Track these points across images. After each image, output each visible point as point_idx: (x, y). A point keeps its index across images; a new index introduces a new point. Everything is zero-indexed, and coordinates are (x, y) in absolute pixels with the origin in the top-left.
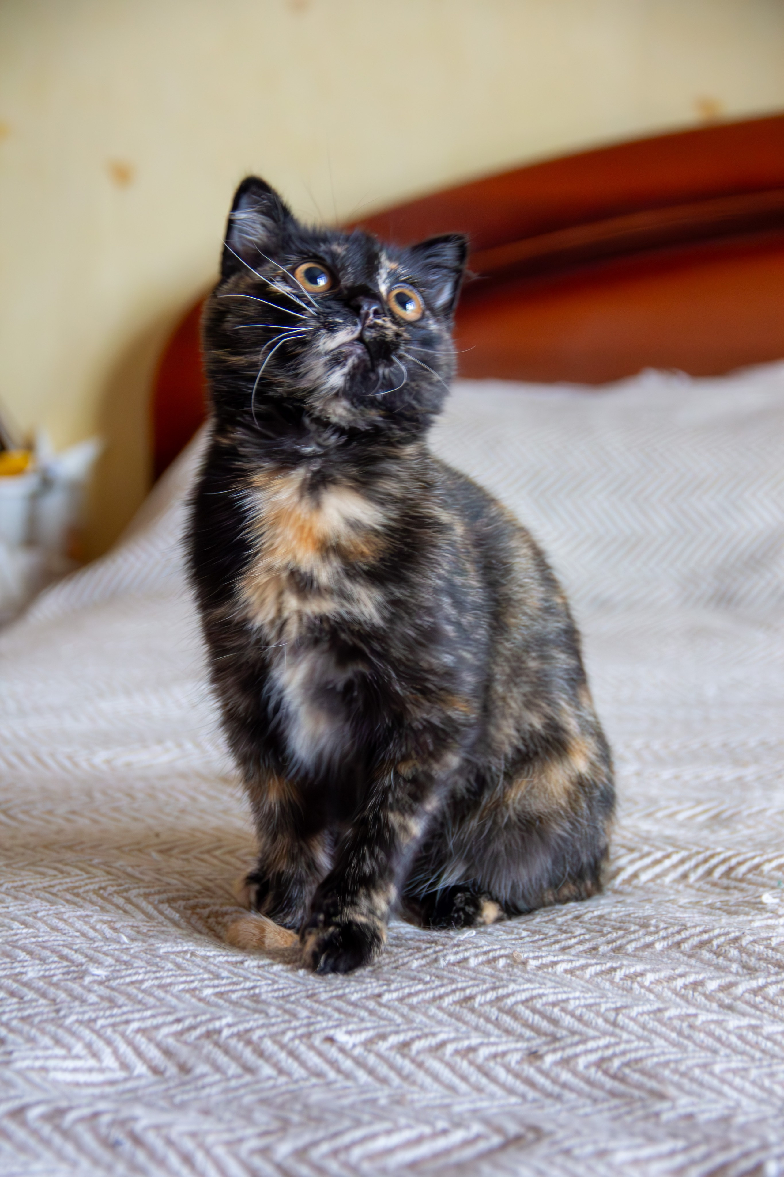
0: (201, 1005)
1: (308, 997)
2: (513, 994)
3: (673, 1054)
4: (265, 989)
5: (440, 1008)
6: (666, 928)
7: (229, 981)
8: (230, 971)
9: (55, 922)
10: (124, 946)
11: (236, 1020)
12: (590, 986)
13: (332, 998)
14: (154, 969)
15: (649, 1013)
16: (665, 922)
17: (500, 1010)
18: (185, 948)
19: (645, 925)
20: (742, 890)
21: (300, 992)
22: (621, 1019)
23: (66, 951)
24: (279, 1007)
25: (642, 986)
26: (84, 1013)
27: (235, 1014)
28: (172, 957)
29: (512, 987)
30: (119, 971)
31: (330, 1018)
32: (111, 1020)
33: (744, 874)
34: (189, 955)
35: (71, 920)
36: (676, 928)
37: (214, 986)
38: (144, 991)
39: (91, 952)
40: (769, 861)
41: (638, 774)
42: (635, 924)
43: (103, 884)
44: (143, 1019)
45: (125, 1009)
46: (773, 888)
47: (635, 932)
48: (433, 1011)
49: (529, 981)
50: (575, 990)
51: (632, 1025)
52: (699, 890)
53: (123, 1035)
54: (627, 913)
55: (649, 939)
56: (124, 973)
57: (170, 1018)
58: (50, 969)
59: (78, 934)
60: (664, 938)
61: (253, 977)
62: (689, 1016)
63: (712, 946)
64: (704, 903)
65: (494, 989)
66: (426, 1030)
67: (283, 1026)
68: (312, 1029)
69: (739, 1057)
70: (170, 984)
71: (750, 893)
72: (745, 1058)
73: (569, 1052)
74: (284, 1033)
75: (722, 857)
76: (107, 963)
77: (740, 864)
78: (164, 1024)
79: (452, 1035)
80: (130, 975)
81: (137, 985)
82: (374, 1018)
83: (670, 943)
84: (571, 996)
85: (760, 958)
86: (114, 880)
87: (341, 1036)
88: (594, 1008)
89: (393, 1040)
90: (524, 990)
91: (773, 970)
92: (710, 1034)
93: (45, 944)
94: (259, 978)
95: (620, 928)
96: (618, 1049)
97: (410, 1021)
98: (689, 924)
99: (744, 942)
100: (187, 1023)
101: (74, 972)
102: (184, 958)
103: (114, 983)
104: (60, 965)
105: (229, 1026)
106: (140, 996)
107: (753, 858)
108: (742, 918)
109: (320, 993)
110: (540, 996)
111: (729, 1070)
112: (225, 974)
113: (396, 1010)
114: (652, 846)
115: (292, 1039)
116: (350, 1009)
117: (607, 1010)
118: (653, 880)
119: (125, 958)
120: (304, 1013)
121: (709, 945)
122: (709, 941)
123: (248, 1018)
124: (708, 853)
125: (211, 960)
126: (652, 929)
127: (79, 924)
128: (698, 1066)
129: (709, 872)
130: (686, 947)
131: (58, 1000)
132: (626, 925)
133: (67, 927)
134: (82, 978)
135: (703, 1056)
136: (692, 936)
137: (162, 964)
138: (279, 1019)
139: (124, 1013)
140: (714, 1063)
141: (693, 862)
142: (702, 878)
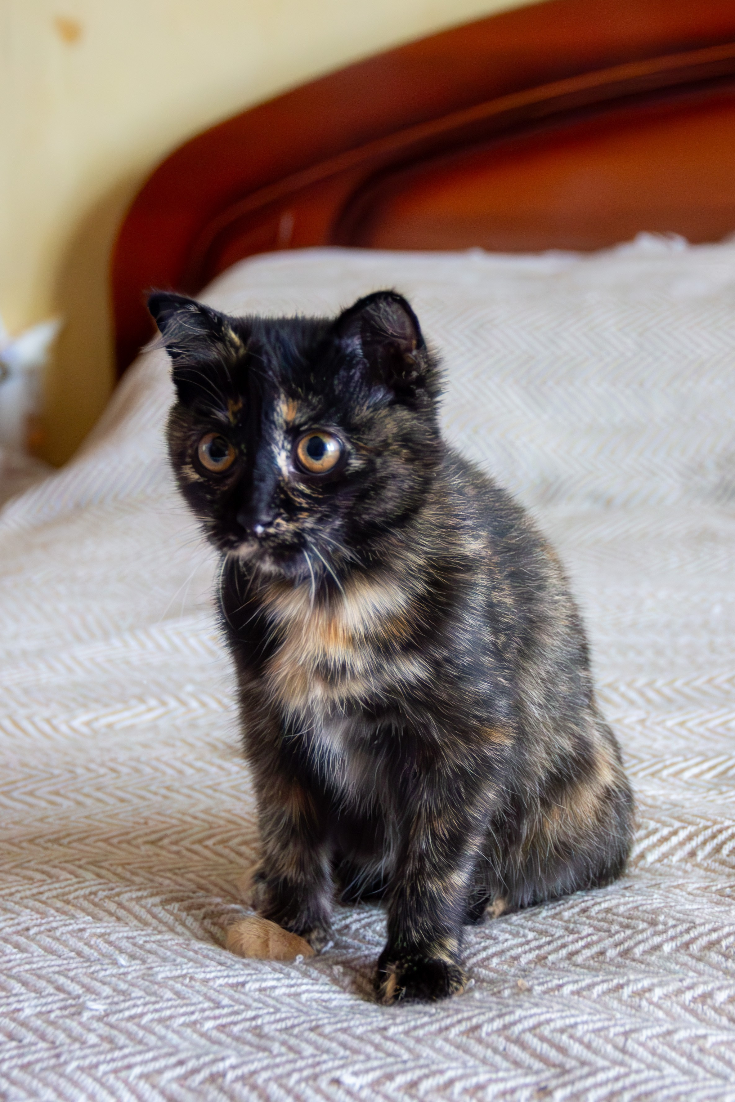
0: (203, 1042)
1: (312, 1029)
2: (520, 1021)
3: (684, 1083)
4: (267, 1019)
5: (446, 1040)
6: (674, 926)
7: (230, 1010)
8: (231, 998)
9: (47, 941)
10: (122, 970)
11: (240, 1060)
12: (598, 1007)
13: (336, 1031)
14: (153, 999)
15: (658, 1036)
16: (674, 918)
17: (508, 1039)
18: (185, 972)
19: (653, 923)
21: (303, 1022)
22: (631, 1045)
23: (62, 980)
24: (284, 1043)
25: (651, 1003)
26: (84, 1057)
27: (239, 1054)
28: (171, 982)
29: (519, 1013)
30: (117, 1003)
31: (335, 1056)
32: (112, 1066)
34: (188, 980)
35: (64, 938)
36: (685, 926)
37: (215, 1018)
38: (144, 1028)
39: (86, 980)
41: (642, 722)
42: (643, 921)
43: (94, 889)
44: (144, 1063)
45: (126, 1051)
47: (643, 931)
48: (439, 1043)
49: (536, 1005)
50: (582, 1012)
51: (641, 1051)
52: (707, 869)
53: (126, 1082)
54: (635, 904)
55: (657, 940)
56: (122, 1006)
57: (173, 1060)
58: (46, 1004)
59: (73, 954)
60: (673, 938)
61: (255, 1004)
62: (698, 1037)
63: (721, 946)
64: (714, 889)
65: (500, 1016)
66: (434, 1068)
67: (289, 1067)
68: (317, 1070)
70: (171, 1017)
73: (579, 1086)
74: (289, 1074)
76: (104, 994)
78: (166, 1068)
79: (460, 1072)
80: (128, 1009)
81: (136, 1020)
82: (381, 1055)
83: (678, 944)
84: (579, 1020)
86: (104, 884)
87: (348, 1079)
88: (602, 1034)
89: (400, 1080)
90: (531, 1016)
92: (720, 1057)
93: (38, 972)
94: (261, 1005)
95: (628, 927)
96: (628, 1081)
97: (418, 1057)
98: (698, 921)
100: (191, 1064)
101: (72, 1006)
102: (183, 984)
103: (113, 1019)
104: (56, 998)
105: (233, 1067)
106: (141, 1033)
109: (323, 1025)
110: (548, 1022)
112: (226, 1001)
113: (401, 1043)
114: (658, 821)
115: (299, 1082)
116: (355, 1044)
117: (616, 1035)
118: (660, 860)
119: (123, 986)
120: (308, 1050)
121: (718, 946)
122: (718, 941)
123: (252, 1057)
125: (211, 983)
126: (661, 927)
127: (73, 942)
129: (718, 849)
130: (694, 948)
131: (58, 1043)
132: (633, 922)
133: (61, 947)
134: (79, 1014)
135: (714, 1085)
136: (701, 935)
137: (161, 991)
138: (284, 1059)
139: (125, 1057)
141: (701, 838)
142: (710, 855)
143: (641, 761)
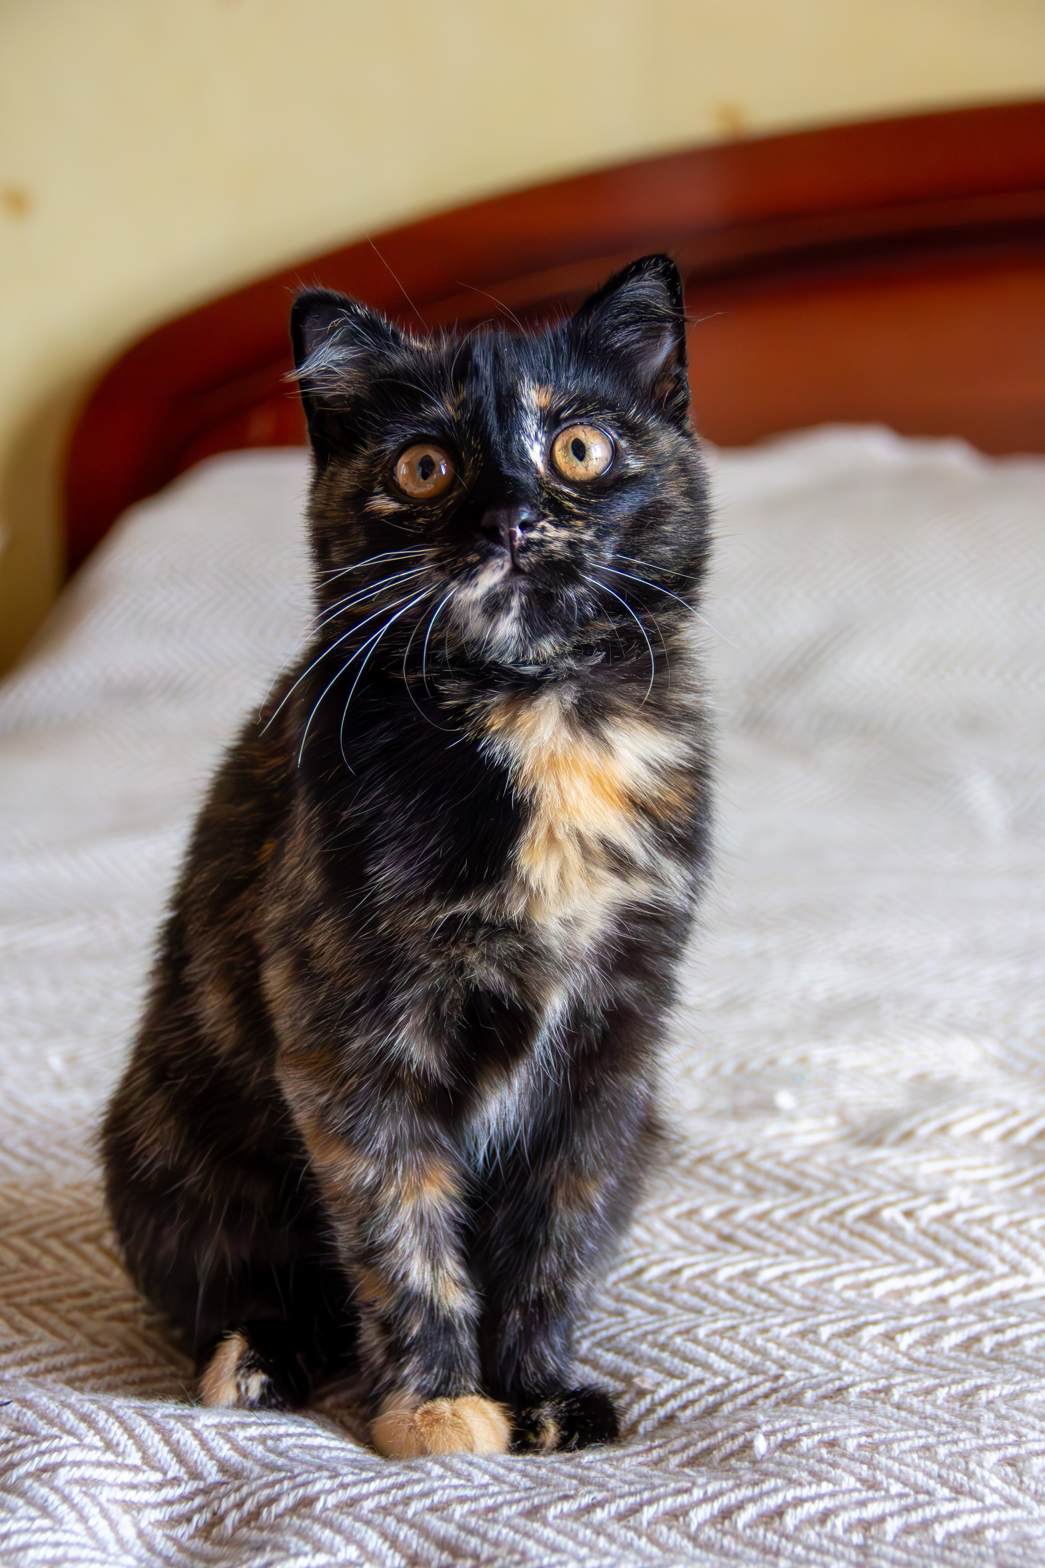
3: (651, 1323)
63: (715, 1161)
69: (728, 1314)
72: (734, 1314)
85: (769, 1175)
91: (782, 1189)
92: (696, 1293)
99: (753, 1156)
108: (751, 1124)
111: (714, 1333)
121: (713, 1160)
122: (712, 1156)
128: (679, 1333)
135: (688, 1318)
140: (697, 1326)
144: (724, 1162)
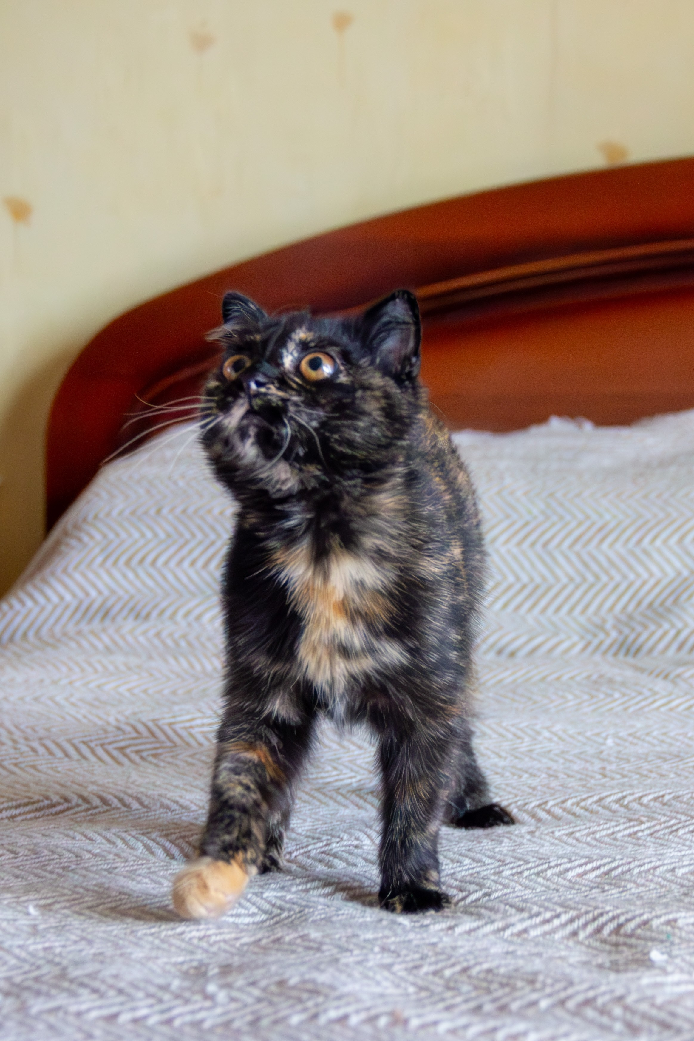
6: (552, 985)
16: (553, 978)
19: (532, 982)
20: (631, 946)
33: (633, 930)
36: (563, 985)
40: (658, 917)
42: (522, 980)
46: (662, 942)
47: (521, 989)
52: (588, 946)
55: (534, 996)
60: (549, 995)
63: (597, 1004)
64: (594, 963)
71: (639, 949)
75: (611, 915)
77: (628, 921)
83: (555, 1001)
85: (644, 1016)
91: (655, 1028)
95: (507, 985)
98: (576, 981)
99: (630, 1000)
107: (641, 915)
108: (629, 975)
114: (541, 906)
118: (542, 935)
121: (594, 1003)
122: (594, 999)
124: (596, 913)
126: (539, 985)
129: (599, 930)
130: (571, 1004)
136: (577, 993)
141: (582, 921)
142: (591, 936)
143: (527, 862)
144: (604, 1005)
